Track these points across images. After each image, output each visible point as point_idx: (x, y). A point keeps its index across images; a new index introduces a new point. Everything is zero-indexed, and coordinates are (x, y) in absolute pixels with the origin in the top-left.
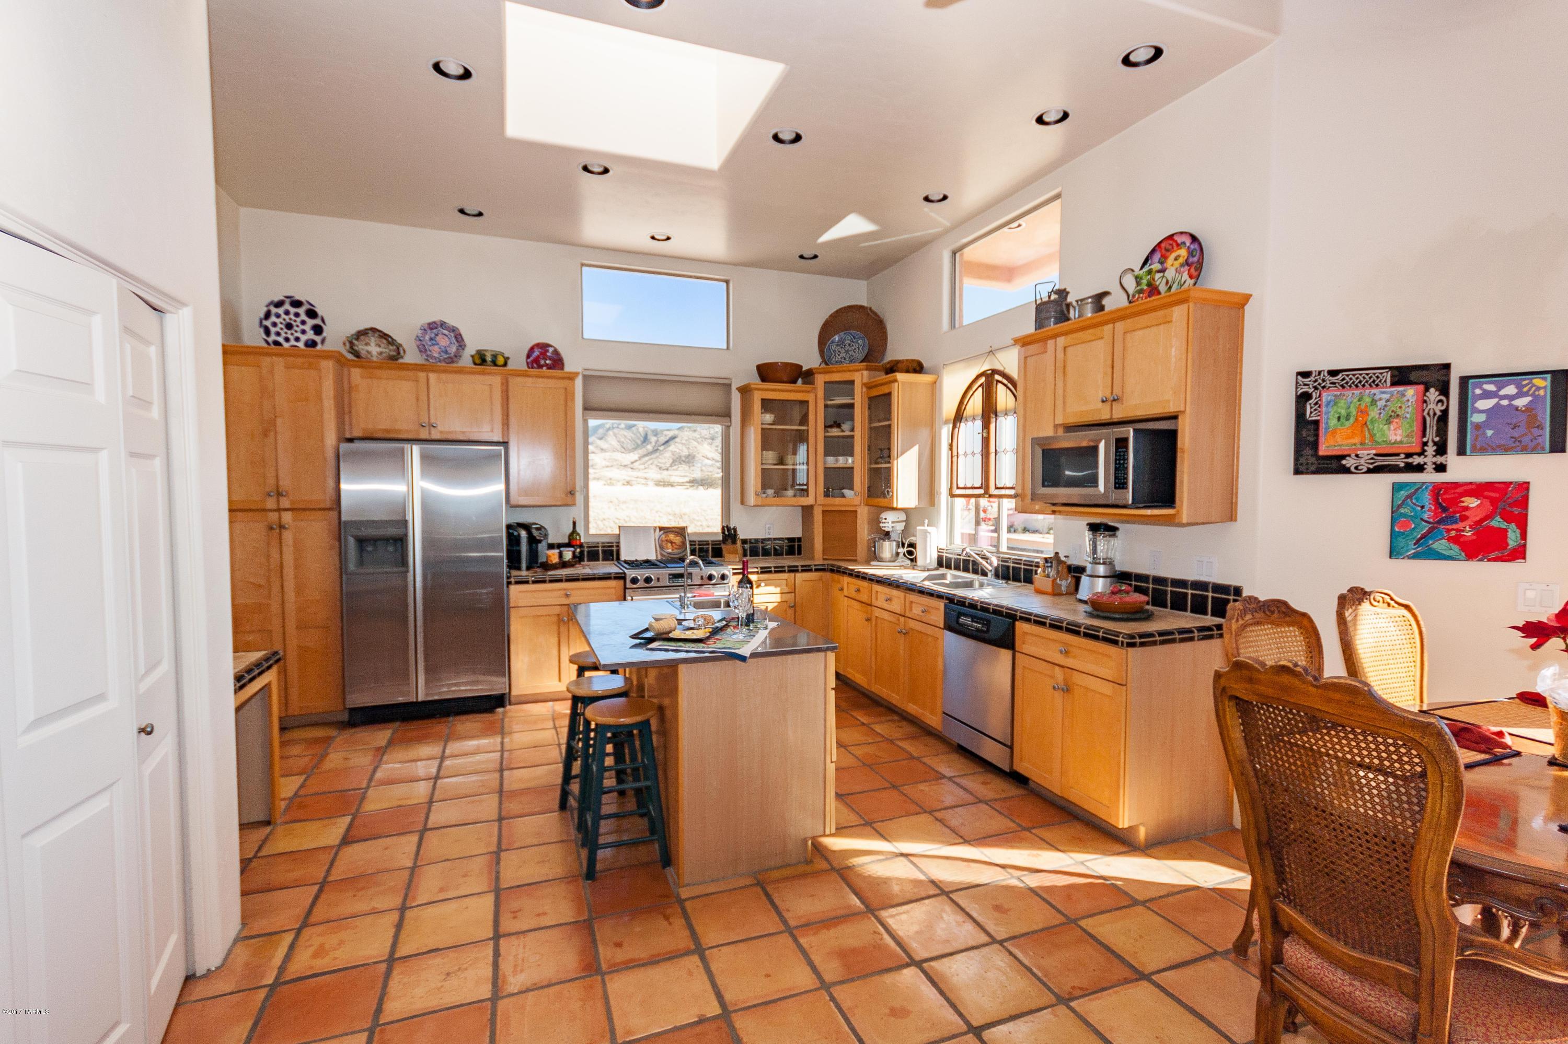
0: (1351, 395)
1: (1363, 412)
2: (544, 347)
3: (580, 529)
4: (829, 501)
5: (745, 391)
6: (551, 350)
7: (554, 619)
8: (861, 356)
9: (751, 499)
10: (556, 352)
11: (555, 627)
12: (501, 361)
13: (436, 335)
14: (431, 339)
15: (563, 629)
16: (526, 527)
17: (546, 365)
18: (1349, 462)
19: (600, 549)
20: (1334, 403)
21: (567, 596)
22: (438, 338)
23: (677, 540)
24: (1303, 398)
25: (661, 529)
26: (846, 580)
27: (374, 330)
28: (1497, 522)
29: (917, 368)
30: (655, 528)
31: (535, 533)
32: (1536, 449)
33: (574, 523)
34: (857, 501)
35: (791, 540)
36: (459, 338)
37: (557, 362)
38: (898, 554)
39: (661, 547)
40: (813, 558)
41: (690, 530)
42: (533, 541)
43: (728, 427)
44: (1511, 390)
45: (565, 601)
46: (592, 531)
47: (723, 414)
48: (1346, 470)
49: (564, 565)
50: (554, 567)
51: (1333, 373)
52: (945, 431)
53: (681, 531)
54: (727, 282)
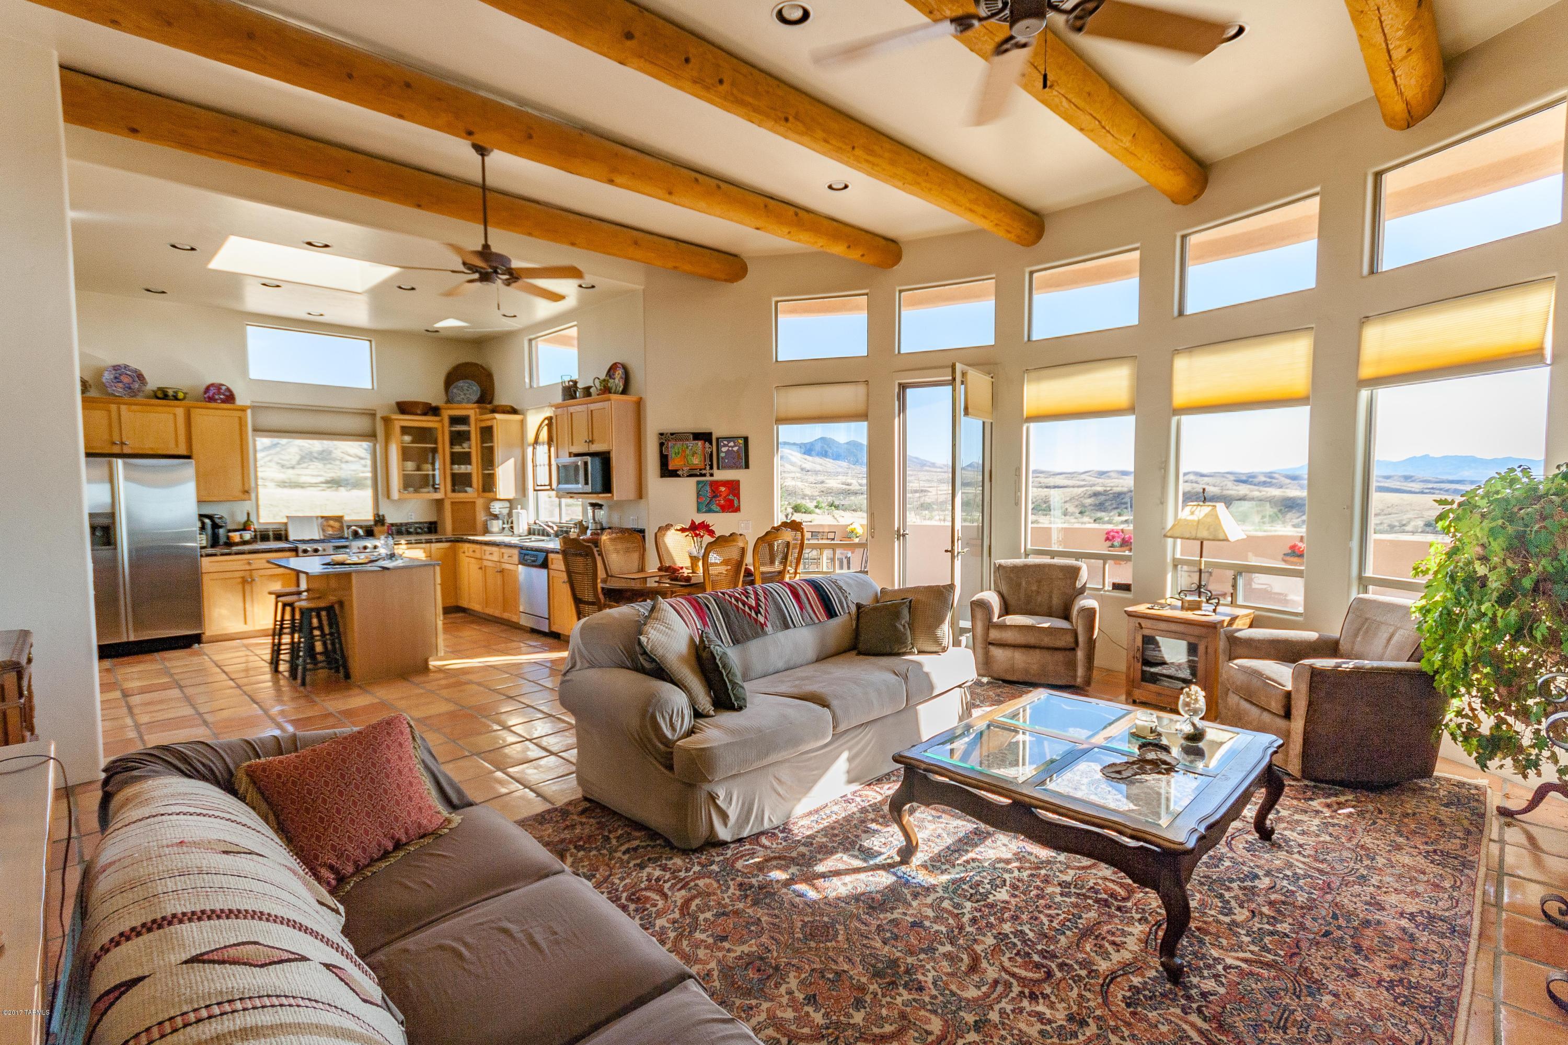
0: (679, 444)
1: (684, 451)
2: (218, 387)
3: (253, 518)
4: (454, 495)
5: (387, 421)
6: (224, 388)
7: (240, 580)
8: (475, 397)
9: (395, 495)
10: (228, 390)
11: (240, 586)
12: (181, 395)
13: (120, 375)
14: (115, 378)
15: (247, 587)
16: (210, 517)
17: (221, 400)
18: (680, 473)
19: (271, 532)
20: (673, 447)
21: (249, 564)
22: (122, 377)
23: (337, 525)
24: (662, 445)
25: (322, 517)
26: (467, 545)
28: (731, 497)
29: (512, 410)
30: (317, 517)
31: (217, 521)
32: (740, 468)
33: (248, 514)
34: (475, 495)
35: (431, 523)
36: (140, 377)
37: (230, 397)
38: (504, 528)
39: (323, 530)
40: (445, 534)
41: (346, 518)
42: (215, 526)
43: (375, 446)
44: (732, 444)
45: (248, 567)
46: (261, 521)
47: (371, 436)
48: (679, 476)
49: (245, 543)
50: (237, 544)
51: (672, 434)
52: (530, 450)
53: (339, 519)
54: (370, 341)
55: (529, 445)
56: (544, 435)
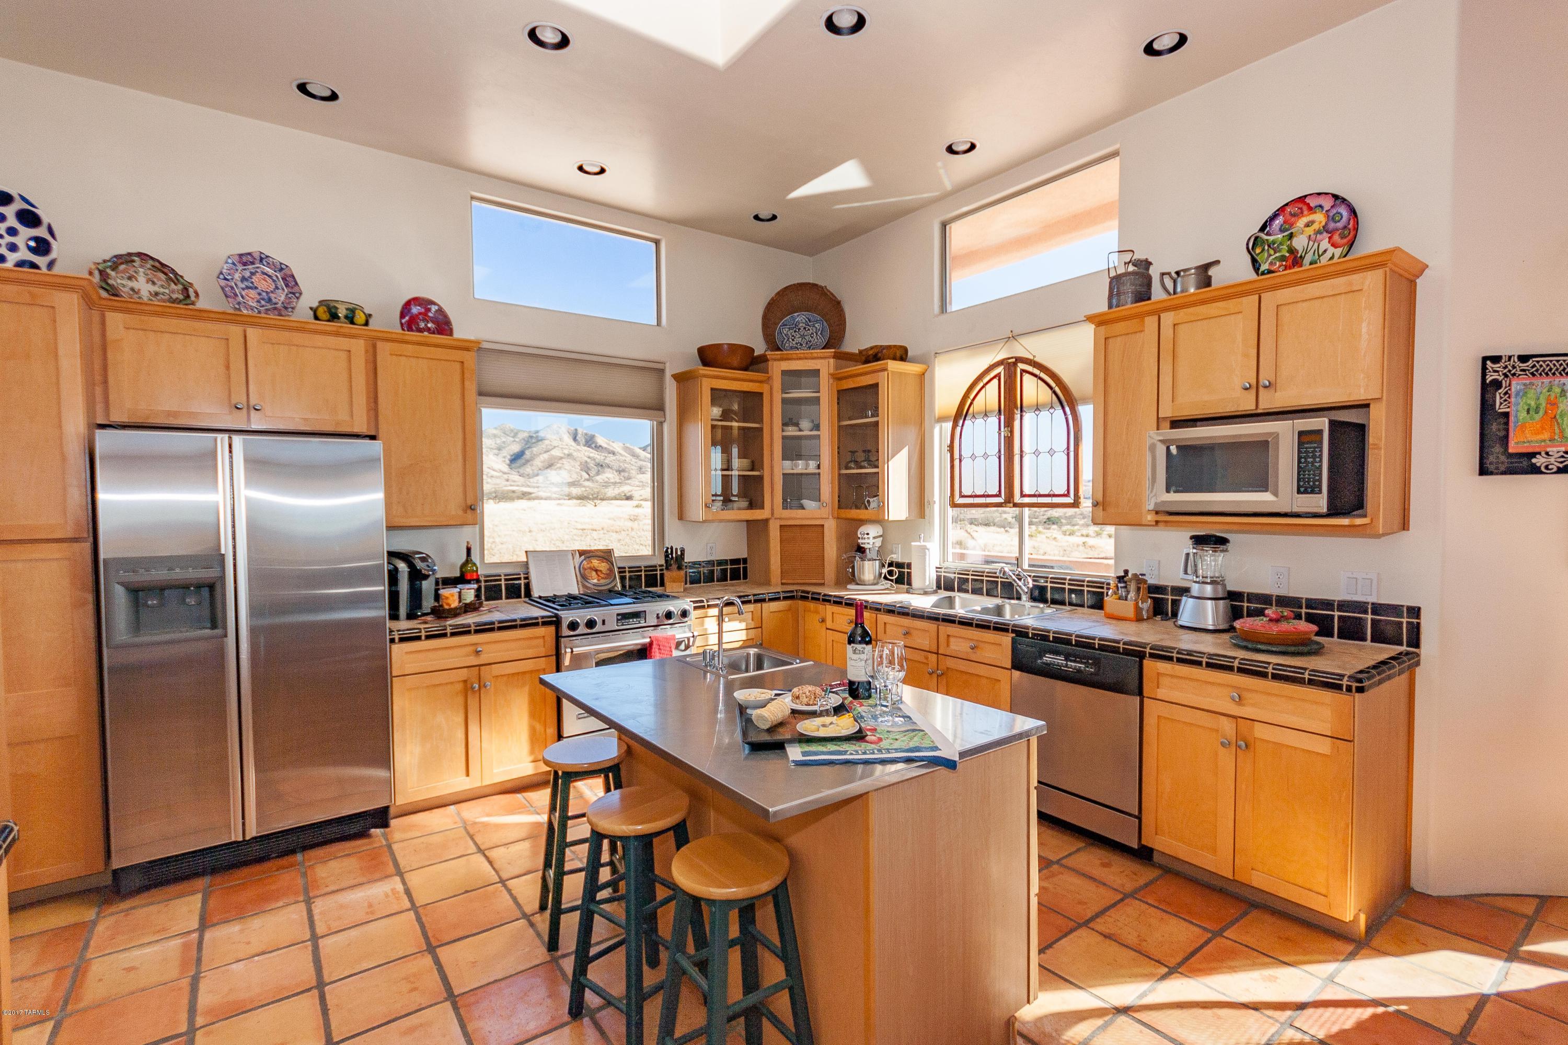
0: (1542, 383)
1: (1553, 404)
2: (425, 303)
3: (475, 557)
4: (787, 513)
5: (682, 378)
6: (434, 308)
7: (460, 687)
8: (823, 341)
9: (697, 511)
10: (440, 311)
11: (460, 700)
12: (360, 318)
13: (252, 274)
14: (243, 279)
15: (473, 703)
16: (405, 557)
17: (429, 330)
18: (1539, 461)
19: (503, 583)
20: (1522, 394)
21: (477, 653)
22: (254, 279)
23: (603, 566)
24: (1488, 388)
25: (582, 553)
26: (830, 609)
27: (143, 256)
29: (901, 354)
30: (573, 553)
31: (420, 565)
33: (469, 550)
34: (825, 512)
35: (735, 561)
36: (290, 281)
37: (443, 326)
38: (880, 574)
39: (584, 577)
40: (767, 583)
41: (617, 553)
42: (416, 576)
43: (661, 424)
45: (474, 661)
46: (488, 559)
47: (654, 408)
48: (1536, 470)
49: (469, 608)
50: (455, 613)
51: (1523, 358)
53: (606, 556)
54: (657, 242)
55: (942, 419)
56: (991, 395)
